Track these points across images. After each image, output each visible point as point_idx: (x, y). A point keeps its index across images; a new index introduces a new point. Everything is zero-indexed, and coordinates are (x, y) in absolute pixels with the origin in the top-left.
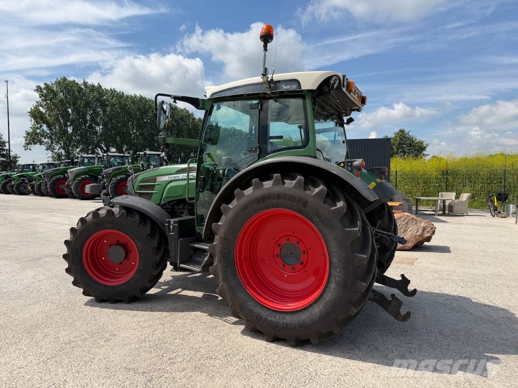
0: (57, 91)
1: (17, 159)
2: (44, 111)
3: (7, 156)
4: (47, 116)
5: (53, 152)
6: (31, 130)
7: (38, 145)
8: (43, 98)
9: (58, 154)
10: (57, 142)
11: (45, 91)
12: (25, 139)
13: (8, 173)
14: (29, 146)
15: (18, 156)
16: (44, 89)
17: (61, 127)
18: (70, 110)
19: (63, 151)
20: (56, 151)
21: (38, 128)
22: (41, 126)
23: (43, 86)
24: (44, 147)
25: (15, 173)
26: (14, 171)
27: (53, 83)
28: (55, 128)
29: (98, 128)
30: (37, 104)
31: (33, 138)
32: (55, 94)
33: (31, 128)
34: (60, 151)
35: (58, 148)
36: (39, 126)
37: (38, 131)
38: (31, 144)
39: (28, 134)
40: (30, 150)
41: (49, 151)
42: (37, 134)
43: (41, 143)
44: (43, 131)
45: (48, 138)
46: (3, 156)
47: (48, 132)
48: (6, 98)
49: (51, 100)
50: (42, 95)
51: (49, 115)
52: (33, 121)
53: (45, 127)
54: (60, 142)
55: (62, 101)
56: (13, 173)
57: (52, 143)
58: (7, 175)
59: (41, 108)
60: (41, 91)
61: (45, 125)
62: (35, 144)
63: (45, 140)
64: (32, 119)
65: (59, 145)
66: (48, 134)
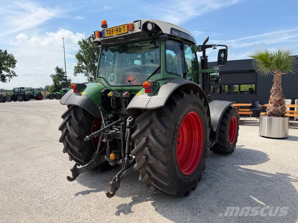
0: (89, 43)
1: (71, 81)
2: (83, 55)
3: (65, 80)
4: (84, 57)
5: (88, 77)
6: (77, 65)
7: (80, 74)
8: (82, 48)
9: (91, 78)
10: (90, 71)
11: (83, 44)
12: (74, 70)
13: (66, 89)
14: (76, 74)
15: (71, 79)
16: (82, 42)
17: (91, 63)
18: (96, 53)
19: (93, 76)
20: (90, 76)
21: (80, 64)
22: (82, 63)
23: (81, 41)
24: (83, 74)
25: (69, 89)
26: (69, 88)
27: (86, 39)
28: (89, 64)
29: (111, 63)
30: (79, 51)
31: (78, 70)
32: (88, 45)
33: (77, 64)
34: (91, 76)
35: (90, 74)
36: (80, 63)
37: (80, 66)
38: (77, 73)
39: (76, 67)
40: (77, 76)
41: (86, 76)
42: (80, 67)
43: (82, 72)
44: (83, 66)
45: (85, 69)
46: (64, 80)
47: (85, 66)
48: (63, 48)
49: (86, 48)
50: (82, 46)
51: (86, 57)
52: (78, 60)
53: (84, 64)
54: (92, 71)
55: (91, 48)
56: (68, 89)
57: (88, 72)
58: (65, 90)
59: (81, 53)
60: (81, 44)
61: (84, 63)
62: (79, 73)
63: (84, 71)
64: (77, 59)
65: (91, 73)
66: (85, 67)
